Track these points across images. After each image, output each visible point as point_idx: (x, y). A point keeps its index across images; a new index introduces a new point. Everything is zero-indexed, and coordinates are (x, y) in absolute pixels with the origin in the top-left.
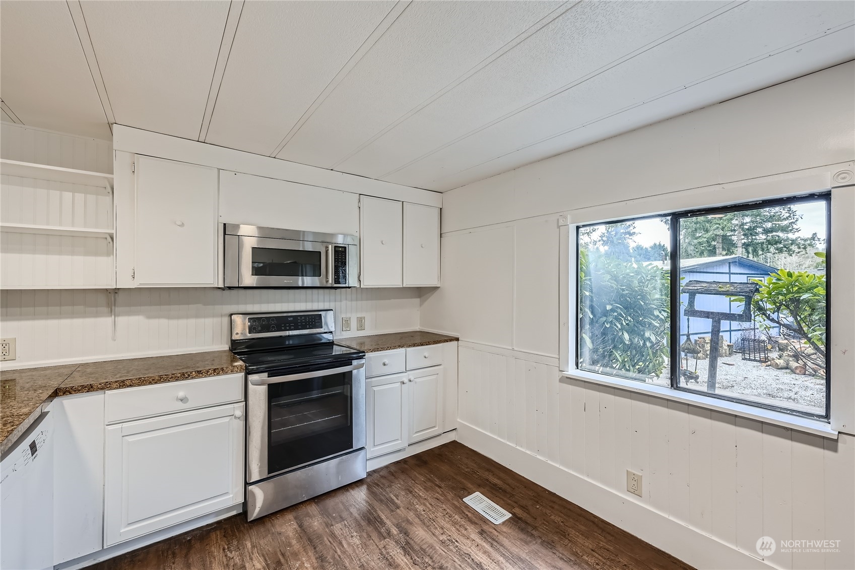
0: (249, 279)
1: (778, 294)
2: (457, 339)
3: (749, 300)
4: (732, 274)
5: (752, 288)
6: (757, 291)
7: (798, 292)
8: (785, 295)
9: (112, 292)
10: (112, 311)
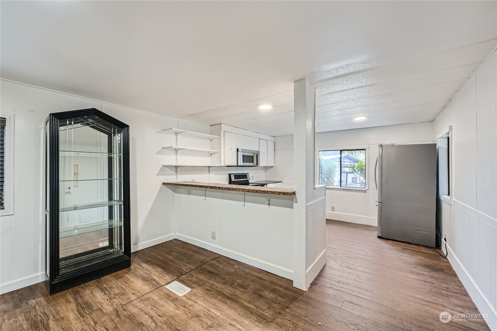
0: (241, 163)
1: (359, 167)
2: (282, 182)
3: (353, 168)
4: (345, 162)
5: (354, 166)
6: (355, 167)
7: (362, 167)
8: (360, 168)
9: (209, 167)
10: (209, 172)
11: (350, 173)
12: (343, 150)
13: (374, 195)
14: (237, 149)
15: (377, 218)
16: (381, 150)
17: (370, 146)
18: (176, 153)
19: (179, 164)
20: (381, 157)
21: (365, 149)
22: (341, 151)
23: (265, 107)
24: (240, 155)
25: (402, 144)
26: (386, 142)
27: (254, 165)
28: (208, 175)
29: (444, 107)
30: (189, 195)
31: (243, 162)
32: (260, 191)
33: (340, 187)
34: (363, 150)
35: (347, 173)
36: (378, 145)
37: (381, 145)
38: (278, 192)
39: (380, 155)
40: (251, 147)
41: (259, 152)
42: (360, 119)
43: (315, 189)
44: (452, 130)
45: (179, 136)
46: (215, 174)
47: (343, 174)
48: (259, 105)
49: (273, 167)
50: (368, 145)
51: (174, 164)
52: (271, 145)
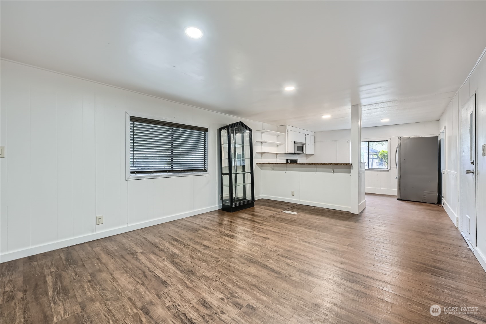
0: (295, 151)
9: (277, 154)
10: (277, 158)
11: (375, 159)
12: (370, 142)
13: (395, 173)
14: (294, 142)
15: (397, 190)
16: (400, 141)
17: (392, 138)
18: (262, 145)
19: (263, 151)
20: (400, 146)
21: (388, 141)
22: (369, 142)
23: (326, 117)
24: (296, 145)
25: (416, 136)
26: (404, 135)
27: (303, 153)
28: (276, 159)
29: (443, 113)
30: (273, 171)
31: (298, 151)
32: (331, 164)
33: (368, 169)
34: (386, 141)
35: (373, 159)
36: (398, 138)
37: (400, 138)
38: (343, 164)
39: (400, 144)
40: (301, 140)
41: (306, 143)
42: (385, 121)
43: (361, 163)
44: (446, 128)
45: (263, 134)
46: (280, 159)
47: (370, 160)
48: (322, 116)
49: (313, 155)
50: (390, 138)
51: (261, 151)
52: (313, 138)
